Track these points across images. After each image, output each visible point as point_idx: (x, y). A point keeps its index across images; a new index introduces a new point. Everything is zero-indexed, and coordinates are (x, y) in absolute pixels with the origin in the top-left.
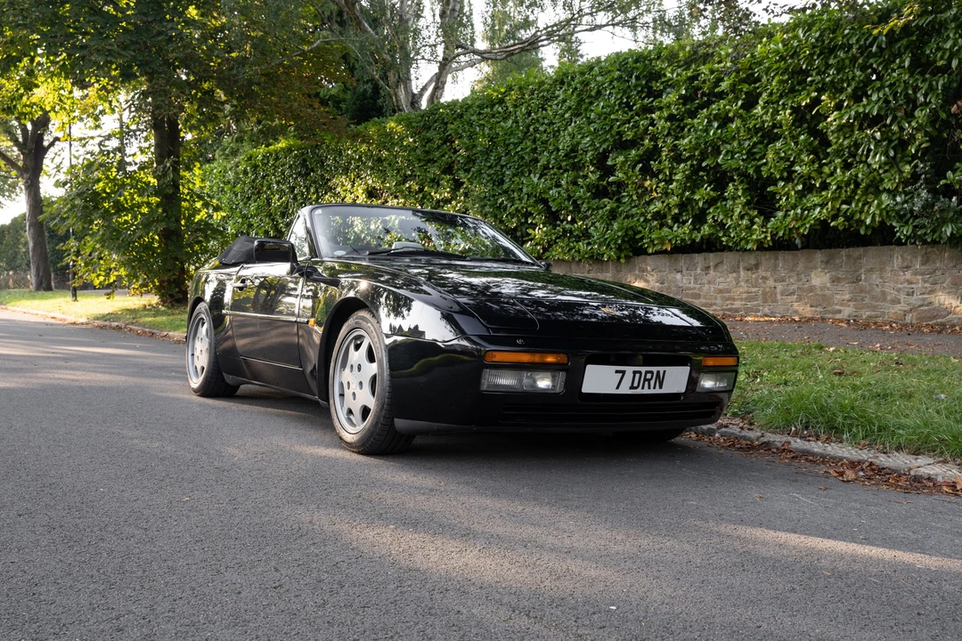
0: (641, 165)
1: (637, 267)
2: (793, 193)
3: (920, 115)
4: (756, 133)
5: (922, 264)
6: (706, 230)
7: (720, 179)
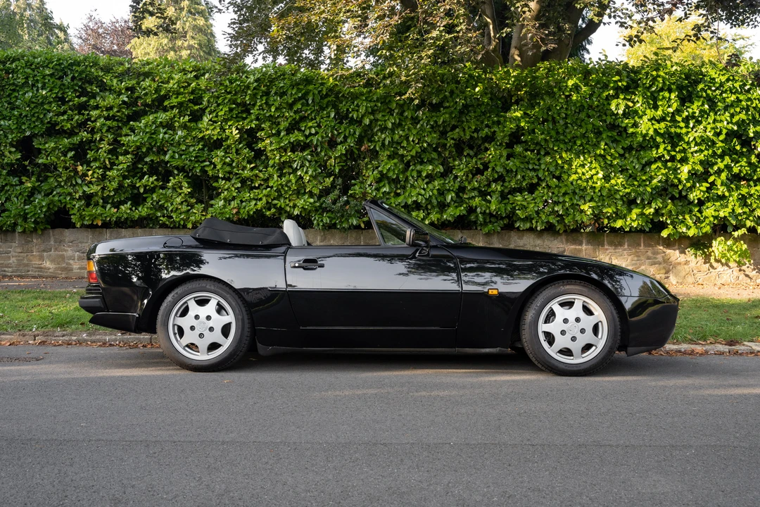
0: (73, 153)
1: (52, 239)
2: (233, 189)
3: (341, 149)
4: (199, 142)
5: (321, 242)
6: (143, 211)
7: (164, 173)
